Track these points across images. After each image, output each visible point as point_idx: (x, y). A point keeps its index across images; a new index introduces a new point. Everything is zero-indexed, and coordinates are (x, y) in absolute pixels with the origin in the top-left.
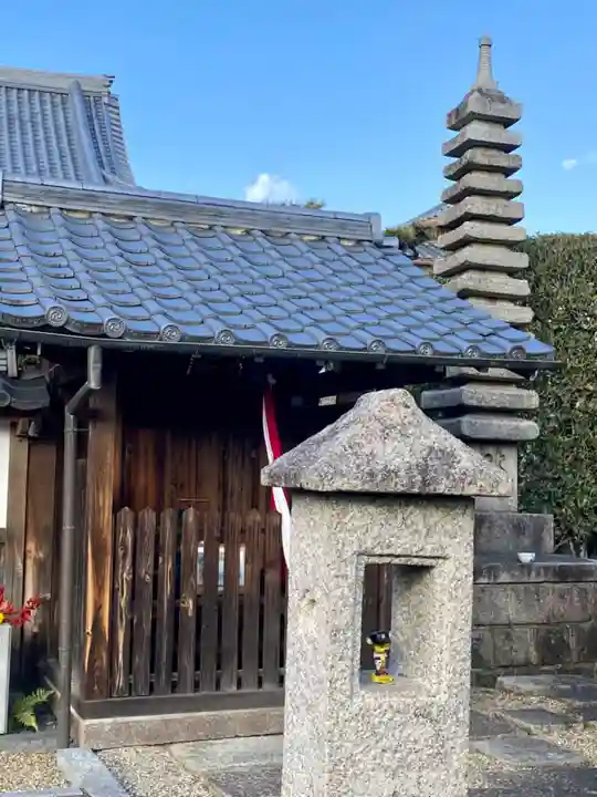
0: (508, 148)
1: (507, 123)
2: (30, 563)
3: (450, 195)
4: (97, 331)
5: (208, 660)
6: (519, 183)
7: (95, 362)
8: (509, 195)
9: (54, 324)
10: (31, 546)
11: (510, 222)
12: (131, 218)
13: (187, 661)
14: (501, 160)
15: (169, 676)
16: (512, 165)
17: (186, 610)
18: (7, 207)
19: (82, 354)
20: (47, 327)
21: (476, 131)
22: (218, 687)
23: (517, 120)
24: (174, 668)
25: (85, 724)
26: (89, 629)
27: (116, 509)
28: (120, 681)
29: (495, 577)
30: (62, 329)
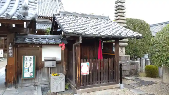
0: (123, 6)
1: (123, 3)
2: (65, 65)
3: (116, 13)
4: (81, 34)
5: (94, 80)
6: (125, 11)
7: (81, 39)
8: (124, 13)
9: (74, 33)
10: (65, 63)
11: (124, 16)
12: (77, 16)
13: (91, 80)
14: (122, 8)
15: (88, 83)
16: (124, 8)
17: (90, 73)
18: (60, 15)
19: (78, 38)
20: (74, 34)
21: (120, 4)
22: (95, 84)
23: (125, 2)
24: (89, 81)
25: (77, 90)
26: (77, 77)
27: (81, 59)
28: (82, 84)
29: (124, 64)
30: (76, 34)
